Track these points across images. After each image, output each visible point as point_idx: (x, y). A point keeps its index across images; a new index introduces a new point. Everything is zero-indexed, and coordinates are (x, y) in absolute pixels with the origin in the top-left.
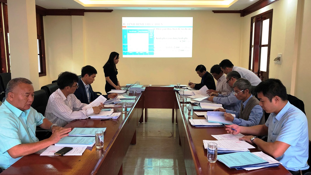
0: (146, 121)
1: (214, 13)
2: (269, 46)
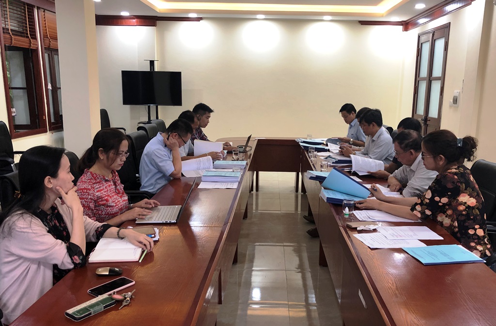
0: (257, 190)
1: (362, 24)
2: (442, 79)
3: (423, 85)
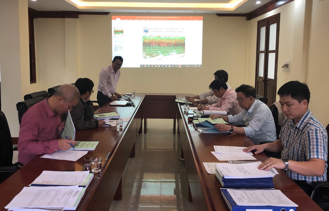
0: (145, 132)
1: (218, 16)
2: (276, 52)
3: (262, 56)
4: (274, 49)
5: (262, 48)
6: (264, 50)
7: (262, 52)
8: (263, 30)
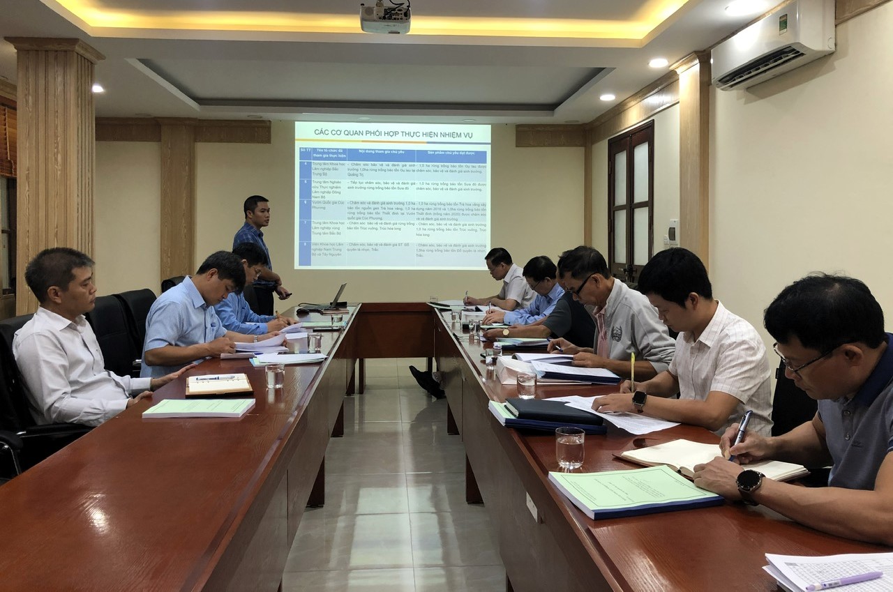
0: (361, 392)
2: (650, 204)
3: (622, 217)
4: (646, 198)
5: (621, 199)
6: (625, 203)
7: (621, 208)
8: (622, 159)
